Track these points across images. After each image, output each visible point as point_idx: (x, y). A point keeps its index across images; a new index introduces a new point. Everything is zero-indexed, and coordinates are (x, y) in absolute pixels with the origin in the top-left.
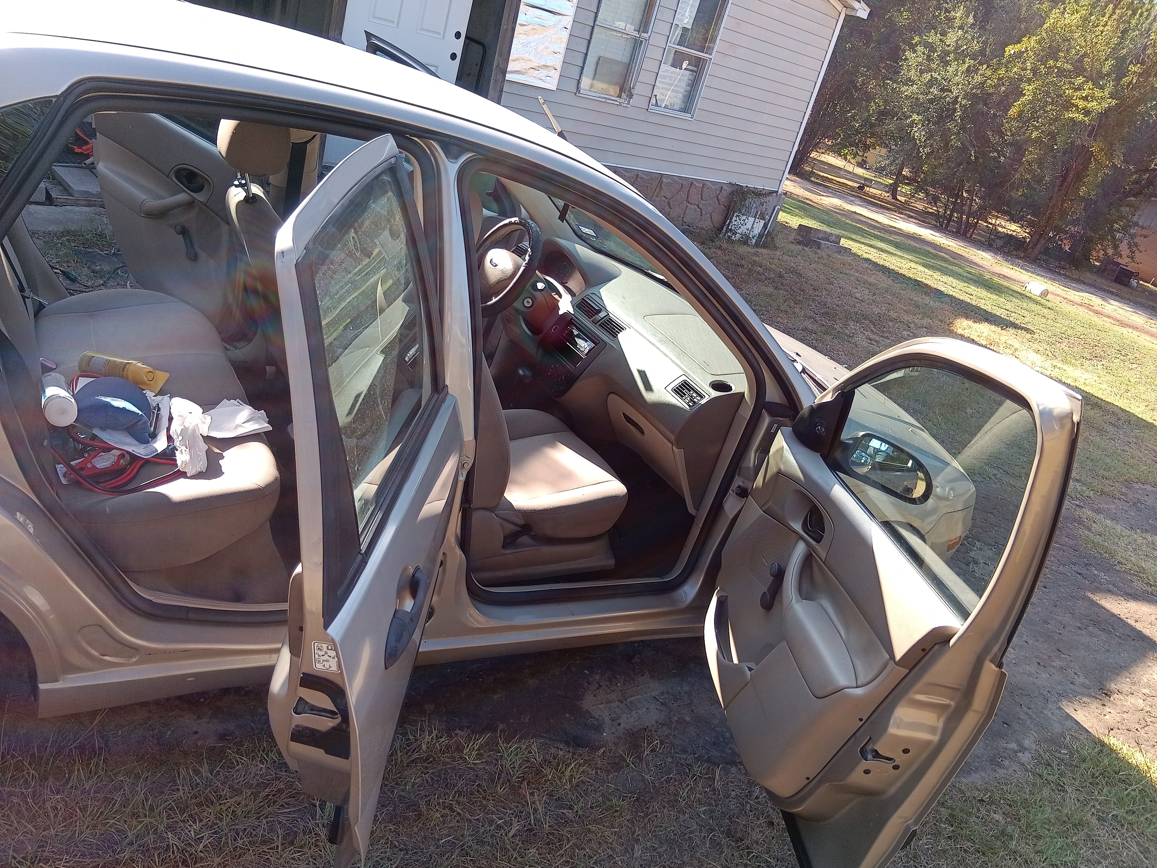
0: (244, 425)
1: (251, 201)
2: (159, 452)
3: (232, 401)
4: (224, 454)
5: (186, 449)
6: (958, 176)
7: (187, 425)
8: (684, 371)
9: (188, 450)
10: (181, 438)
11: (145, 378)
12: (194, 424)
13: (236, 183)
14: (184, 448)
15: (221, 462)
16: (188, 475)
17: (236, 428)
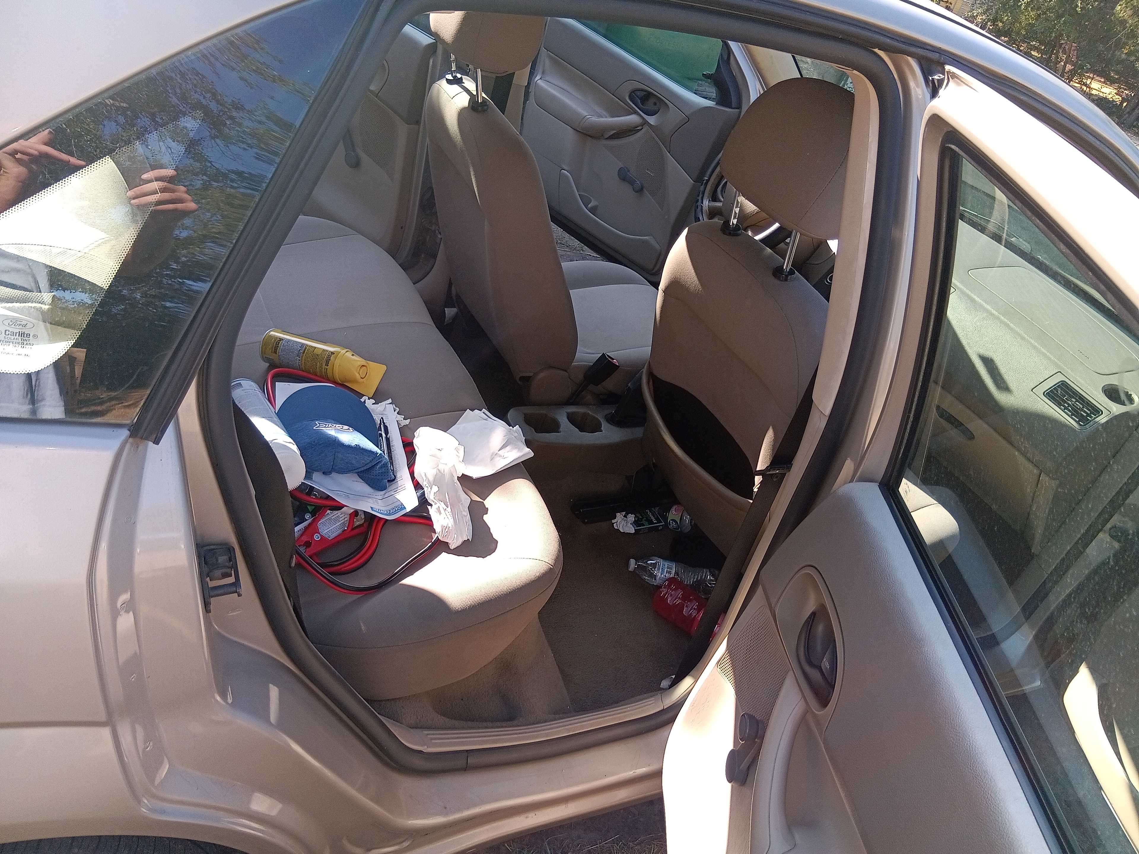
0: (501, 452)
1: (480, 108)
2: (408, 509)
3: (476, 411)
4: (488, 502)
5: (445, 507)
6: (1057, 29)
7: (441, 467)
8: (1058, 366)
9: (449, 509)
10: (435, 489)
11: (357, 375)
12: (450, 465)
13: (449, 77)
14: (442, 505)
15: (486, 518)
16: (452, 547)
17: (493, 457)
